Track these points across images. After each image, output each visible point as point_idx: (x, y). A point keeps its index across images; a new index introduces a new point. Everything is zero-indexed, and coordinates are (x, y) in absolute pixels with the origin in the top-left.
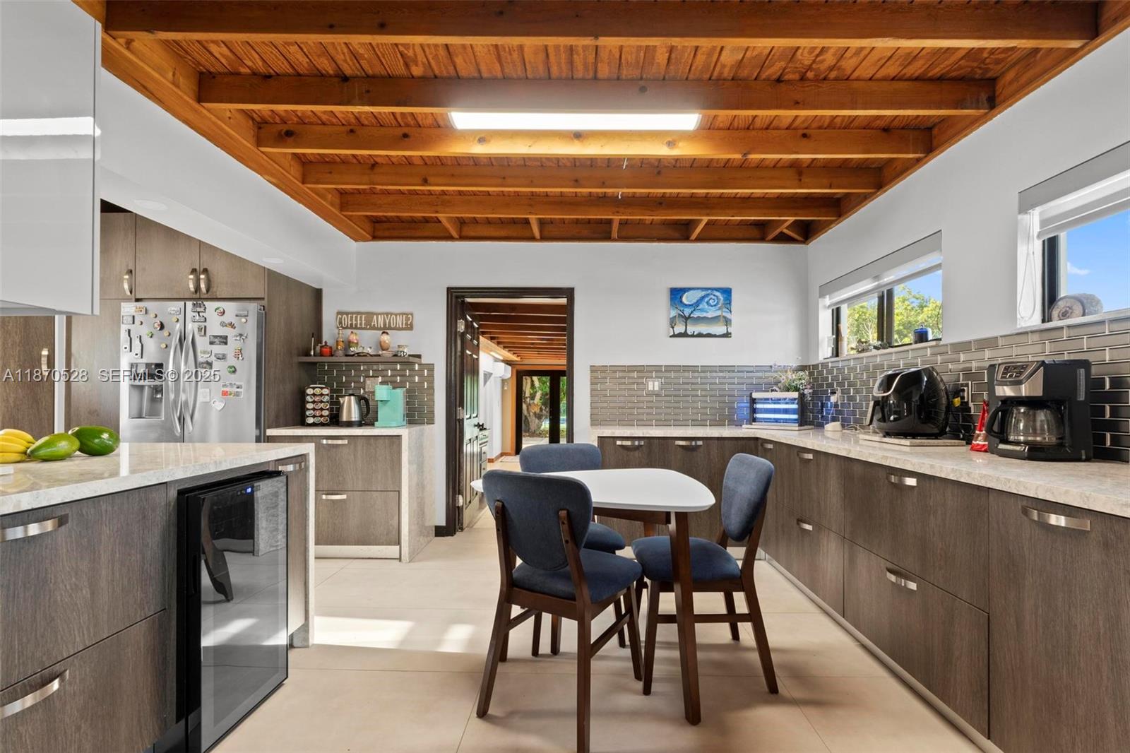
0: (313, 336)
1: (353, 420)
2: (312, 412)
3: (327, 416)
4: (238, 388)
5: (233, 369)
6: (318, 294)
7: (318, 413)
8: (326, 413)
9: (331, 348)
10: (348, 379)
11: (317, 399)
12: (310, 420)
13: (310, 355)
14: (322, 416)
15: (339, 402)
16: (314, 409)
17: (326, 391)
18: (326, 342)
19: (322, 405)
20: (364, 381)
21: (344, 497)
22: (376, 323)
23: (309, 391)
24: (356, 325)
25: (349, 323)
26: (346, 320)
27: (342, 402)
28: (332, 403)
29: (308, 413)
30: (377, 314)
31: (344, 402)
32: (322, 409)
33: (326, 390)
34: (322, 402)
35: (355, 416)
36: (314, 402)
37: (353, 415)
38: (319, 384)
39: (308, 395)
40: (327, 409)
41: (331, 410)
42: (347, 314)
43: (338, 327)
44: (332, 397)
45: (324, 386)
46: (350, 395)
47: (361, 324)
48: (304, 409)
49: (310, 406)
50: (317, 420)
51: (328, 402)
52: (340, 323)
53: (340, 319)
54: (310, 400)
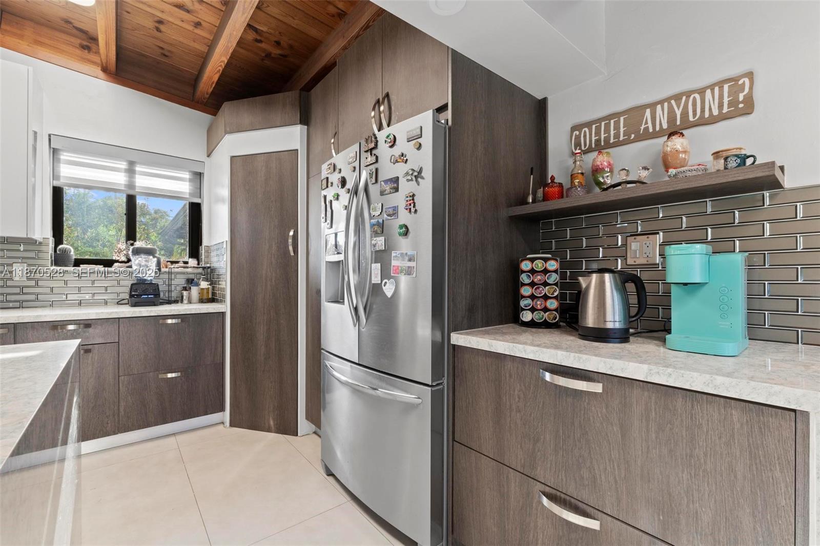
0: (532, 174)
1: (610, 325)
2: (529, 301)
3: (556, 310)
4: (410, 260)
5: (404, 229)
6: (541, 107)
7: (539, 304)
8: (553, 304)
9: (561, 185)
10: (594, 242)
11: (538, 278)
12: (527, 316)
13: (528, 203)
14: (546, 310)
15: (579, 284)
16: (533, 297)
17: (553, 265)
18: (553, 178)
19: (546, 290)
20: (625, 245)
21: (594, 524)
22: (650, 125)
23: (526, 266)
24: (607, 140)
25: (594, 139)
26: (589, 137)
27: (584, 286)
28: (562, 285)
29: (523, 303)
30: (652, 106)
31: (588, 287)
32: (546, 298)
33: (553, 262)
34: (545, 284)
35: (614, 319)
36: (532, 284)
37: (609, 317)
38: (543, 253)
39: (523, 272)
40: (556, 298)
41: (561, 297)
42: (588, 125)
43: (574, 154)
44: (563, 276)
45: (550, 256)
46: (601, 271)
47: (617, 136)
48: (518, 297)
49: (526, 291)
50: (538, 316)
51: (556, 284)
52: (578, 144)
53: (578, 137)
54: (527, 281)
